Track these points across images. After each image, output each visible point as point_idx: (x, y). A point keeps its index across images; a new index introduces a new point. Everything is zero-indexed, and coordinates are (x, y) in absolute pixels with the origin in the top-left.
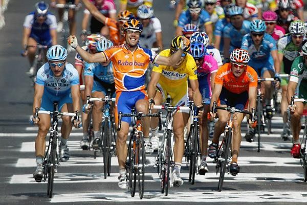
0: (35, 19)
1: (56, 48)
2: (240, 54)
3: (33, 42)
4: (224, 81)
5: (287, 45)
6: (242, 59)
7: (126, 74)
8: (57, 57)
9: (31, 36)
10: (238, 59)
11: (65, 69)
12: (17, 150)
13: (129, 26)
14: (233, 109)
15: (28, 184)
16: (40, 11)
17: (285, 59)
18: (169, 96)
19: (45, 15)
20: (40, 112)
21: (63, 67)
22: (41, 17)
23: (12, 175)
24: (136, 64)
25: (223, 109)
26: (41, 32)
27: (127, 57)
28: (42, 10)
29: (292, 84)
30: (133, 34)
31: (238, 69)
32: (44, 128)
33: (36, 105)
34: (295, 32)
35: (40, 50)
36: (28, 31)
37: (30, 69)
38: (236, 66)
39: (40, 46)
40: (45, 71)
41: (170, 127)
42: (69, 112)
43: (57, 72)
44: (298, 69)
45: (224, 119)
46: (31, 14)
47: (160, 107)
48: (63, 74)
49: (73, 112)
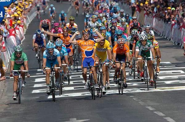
0: (37, 36)
1: (50, 43)
2: (121, 40)
3: (36, 45)
4: (117, 51)
5: (131, 39)
6: (122, 42)
7: (86, 50)
8: (50, 47)
9: (35, 42)
10: (121, 42)
11: (54, 51)
12: (33, 82)
13: (84, 32)
14: (122, 62)
15: (38, 93)
16: (38, 33)
17: (130, 44)
18: (100, 59)
19: (41, 34)
20: (46, 69)
21: (53, 51)
22: (39, 35)
23: (33, 90)
24: (89, 45)
25: (118, 62)
26: (39, 40)
27: (85, 43)
28: (39, 32)
29: (137, 52)
30: (87, 35)
31: (122, 46)
32: (48, 73)
33: (44, 66)
34: (134, 33)
35: (39, 48)
36: (34, 40)
37: (36, 55)
38: (121, 45)
39: (39, 46)
40: (46, 53)
41: (101, 71)
42: (57, 67)
43: (51, 53)
44: (139, 46)
45: (118, 67)
46: (35, 34)
47: (98, 63)
48: (53, 54)
49: (59, 67)
